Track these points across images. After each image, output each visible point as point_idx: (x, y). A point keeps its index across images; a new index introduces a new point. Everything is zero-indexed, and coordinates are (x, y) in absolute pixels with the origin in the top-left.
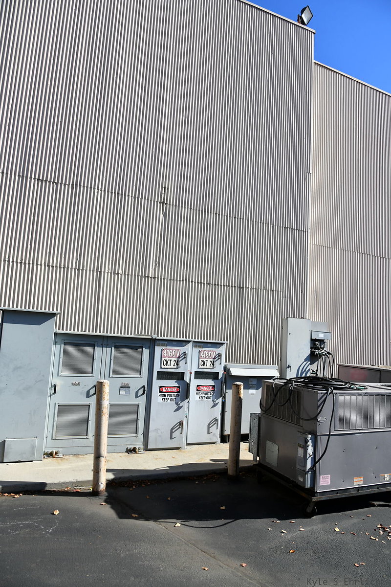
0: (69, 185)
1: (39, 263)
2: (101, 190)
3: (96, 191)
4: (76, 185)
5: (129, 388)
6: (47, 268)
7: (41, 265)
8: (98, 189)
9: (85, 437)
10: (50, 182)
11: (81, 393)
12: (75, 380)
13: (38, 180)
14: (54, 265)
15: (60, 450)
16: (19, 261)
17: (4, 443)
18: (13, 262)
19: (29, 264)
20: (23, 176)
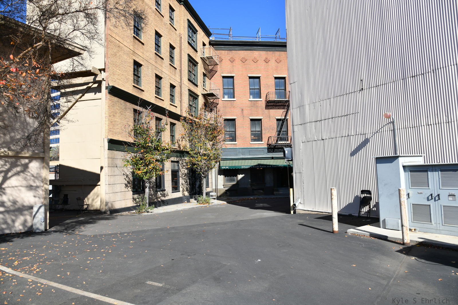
1: (422, 125)
2: (454, 65)
3: (450, 67)
5: (455, 196)
6: (428, 127)
7: (424, 126)
8: (451, 65)
9: (430, 223)
10: (419, 75)
11: (424, 198)
12: (420, 191)
13: (412, 77)
14: (432, 124)
15: (417, 228)
16: (411, 126)
17: (385, 220)
18: (408, 128)
19: (417, 127)
20: (404, 79)
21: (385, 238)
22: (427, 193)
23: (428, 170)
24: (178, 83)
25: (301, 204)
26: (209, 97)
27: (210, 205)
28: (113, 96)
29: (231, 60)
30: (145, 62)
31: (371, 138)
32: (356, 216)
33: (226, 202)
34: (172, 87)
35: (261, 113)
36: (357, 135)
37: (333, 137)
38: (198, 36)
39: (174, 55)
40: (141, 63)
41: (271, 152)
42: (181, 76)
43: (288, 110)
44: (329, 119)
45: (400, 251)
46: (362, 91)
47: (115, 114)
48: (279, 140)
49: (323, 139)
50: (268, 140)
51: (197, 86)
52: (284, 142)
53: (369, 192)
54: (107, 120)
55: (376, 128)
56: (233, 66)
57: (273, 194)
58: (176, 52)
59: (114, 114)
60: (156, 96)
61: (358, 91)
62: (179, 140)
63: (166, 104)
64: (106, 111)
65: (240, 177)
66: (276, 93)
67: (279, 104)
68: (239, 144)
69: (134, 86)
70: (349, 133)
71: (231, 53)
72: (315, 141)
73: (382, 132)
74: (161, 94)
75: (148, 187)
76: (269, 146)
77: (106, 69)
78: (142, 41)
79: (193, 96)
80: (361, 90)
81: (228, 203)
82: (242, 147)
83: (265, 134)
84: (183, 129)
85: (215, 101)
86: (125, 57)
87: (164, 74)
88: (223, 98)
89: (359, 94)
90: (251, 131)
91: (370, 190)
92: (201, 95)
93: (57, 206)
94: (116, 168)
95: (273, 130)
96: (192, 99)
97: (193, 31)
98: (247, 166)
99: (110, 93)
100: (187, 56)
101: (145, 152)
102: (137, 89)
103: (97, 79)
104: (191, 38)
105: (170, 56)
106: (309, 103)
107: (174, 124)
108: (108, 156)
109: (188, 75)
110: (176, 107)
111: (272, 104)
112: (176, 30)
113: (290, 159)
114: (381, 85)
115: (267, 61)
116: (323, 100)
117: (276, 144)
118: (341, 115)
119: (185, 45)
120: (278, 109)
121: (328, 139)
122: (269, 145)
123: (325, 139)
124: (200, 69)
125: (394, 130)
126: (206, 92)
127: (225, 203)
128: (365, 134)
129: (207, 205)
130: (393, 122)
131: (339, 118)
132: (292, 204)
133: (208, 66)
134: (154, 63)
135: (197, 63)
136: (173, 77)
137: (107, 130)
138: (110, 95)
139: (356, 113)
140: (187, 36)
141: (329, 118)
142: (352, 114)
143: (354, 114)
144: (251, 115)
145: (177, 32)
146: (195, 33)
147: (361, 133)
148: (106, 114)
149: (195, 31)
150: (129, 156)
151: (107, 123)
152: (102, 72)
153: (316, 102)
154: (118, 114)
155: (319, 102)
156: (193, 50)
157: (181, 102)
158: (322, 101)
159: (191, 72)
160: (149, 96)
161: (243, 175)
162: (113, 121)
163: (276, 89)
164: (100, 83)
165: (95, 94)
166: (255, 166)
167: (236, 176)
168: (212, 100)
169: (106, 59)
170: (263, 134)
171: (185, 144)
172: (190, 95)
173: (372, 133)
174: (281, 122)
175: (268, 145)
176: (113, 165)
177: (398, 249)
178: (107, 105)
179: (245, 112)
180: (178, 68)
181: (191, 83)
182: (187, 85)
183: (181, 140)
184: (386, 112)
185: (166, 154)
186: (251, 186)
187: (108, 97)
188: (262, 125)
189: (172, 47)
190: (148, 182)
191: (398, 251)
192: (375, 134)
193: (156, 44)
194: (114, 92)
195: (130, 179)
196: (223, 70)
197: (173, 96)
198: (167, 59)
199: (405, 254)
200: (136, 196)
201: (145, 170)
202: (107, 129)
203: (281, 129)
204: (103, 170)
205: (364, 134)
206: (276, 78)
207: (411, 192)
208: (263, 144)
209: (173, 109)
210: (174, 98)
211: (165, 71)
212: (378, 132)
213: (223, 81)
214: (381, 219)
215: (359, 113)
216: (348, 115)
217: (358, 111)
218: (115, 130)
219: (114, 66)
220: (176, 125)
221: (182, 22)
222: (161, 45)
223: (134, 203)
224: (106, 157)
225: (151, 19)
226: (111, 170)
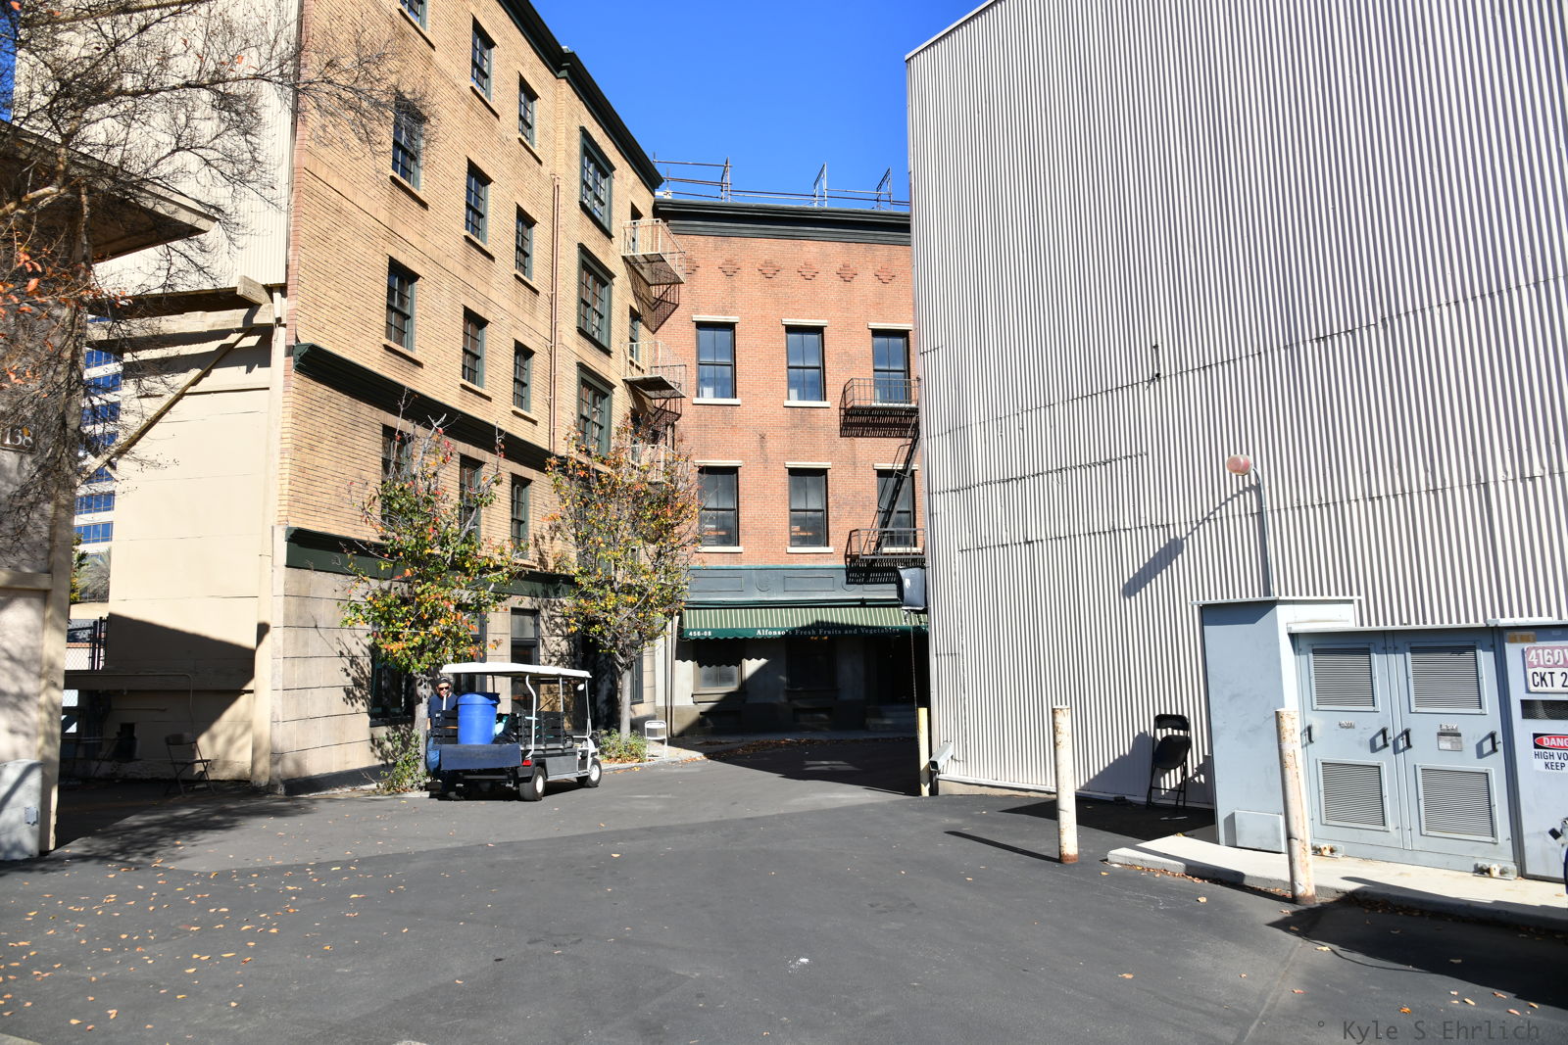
0: (1376, 325)
1: (1352, 497)
2: (1448, 304)
3: (1436, 310)
4: (1391, 317)
5: (1459, 735)
6: (1369, 503)
7: (1357, 500)
8: (1439, 305)
9: (1382, 828)
10: (1339, 334)
11: (1360, 743)
12: (1345, 719)
13: (1318, 339)
14: (1383, 493)
15: (1338, 845)
16: (1316, 503)
17: (1232, 817)
18: (1306, 506)
19: (1335, 503)
20: (1291, 345)
21: (1233, 880)
22: (1369, 724)
23: (1372, 647)
24: (541, 340)
25: (955, 760)
26: (647, 393)
27: (646, 763)
28: (311, 381)
29: (727, 268)
30: (429, 265)
31: (1187, 538)
32: (1138, 805)
33: (701, 754)
34: (523, 353)
35: (826, 449)
36: (1141, 528)
37: (1062, 535)
38: (616, 184)
39: (531, 247)
40: (416, 268)
41: (859, 583)
42: (552, 316)
43: (915, 440)
44: (1050, 475)
45: (1283, 925)
46: (1157, 383)
47: (316, 444)
48: (884, 541)
49: (1029, 540)
50: (850, 540)
51: (608, 352)
52: (900, 550)
53: (1181, 722)
54: (288, 461)
55: (1204, 504)
56: (733, 289)
57: (863, 727)
58: (539, 235)
59: (312, 443)
60: (465, 382)
61: (1143, 383)
62: (543, 538)
63: (498, 414)
64: (286, 430)
65: (751, 666)
66: (877, 384)
67: (887, 420)
68: (749, 552)
69: (387, 347)
70: (1113, 522)
71: (725, 245)
72: (1003, 545)
73: (1221, 518)
74: (482, 377)
75: (425, 700)
76: (850, 563)
77: (289, 288)
78: (420, 194)
79: (595, 387)
80: (1153, 379)
81: (710, 756)
82: (760, 565)
83: (837, 519)
84: (556, 498)
85: (672, 405)
86: (360, 246)
87: (495, 309)
88: (698, 396)
89: (1147, 392)
90: (792, 510)
91: (1186, 715)
92: (622, 384)
93: (95, 764)
94: (312, 632)
95: (864, 507)
96: (589, 396)
97: (598, 168)
98: (777, 629)
99: (299, 369)
100: (576, 250)
101: (419, 576)
102: (398, 358)
103: (258, 320)
104: (590, 189)
105: (518, 248)
106: (982, 420)
107: (528, 482)
108: (285, 590)
109: (580, 315)
110: (534, 422)
111: (864, 419)
112: (540, 162)
113: (918, 608)
114: (1216, 364)
115: (846, 276)
116: (1030, 408)
117: (874, 554)
118: (1088, 462)
119: (571, 212)
120: (884, 436)
121: (1045, 542)
122: (851, 558)
123: (1037, 541)
124: (621, 295)
125: (1260, 513)
126: (637, 376)
127: (698, 756)
128: (1168, 525)
129: (634, 765)
130: (1258, 488)
131: (1083, 470)
132: (924, 761)
133: (649, 285)
134: (459, 270)
135: (611, 276)
136: (527, 319)
137: (286, 497)
138: (301, 377)
139: (1136, 456)
140: (577, 184)
141: (1050, 469)
142: (1126, 458)
143: (1131, 457)
144: (792, 454)
145: (545, 170)
146: (605, 175)
147: (1154, 523)
148: (286, 441)
149: (605, 169)
150: (362, 590)
151: (287, 471)
152: (277, 296)
153: (1007, 414)
154: (325, 445)
155: (1016, 417)
156: (597, 232)
157: (550, 405)
158: (1025, 413)
159: (587, 305)
160: (440, 382)
161: (763, 661)
162: (307, 466)
163: (875, 370)
164: (266, 332)
165: (249, 370)
166: (803, 628)
167: (738, 663)
168: (658, 403)
169: (290, 253)
170: (830, 522)
171: (562, 552)
172: (583, 383)
173: (1191, 522)
174: (892, 481)
175: (848, 560)
176: (302, 622)
177: (1278, 917)
178: (290, 409)
179: (772, 445)
180: (545, 291)
181: (587, 344)
182: (575, 348)
183: (548, 538)
184: (1235, 453)
185: (493, 585)
186: (790, 700)
187: (293, 384)
188: (829, 490)
189: (525, 220)
190: (425, 681)
191: (1275, 925)
192: (1198, 525)
193: (468, 206)
194: (316, 364)
195: (363, 672)
196: (700, 300)
197: (524, 385)
198: (506, 259)
199: (1298, 934)
200: (382, 732)
201: (417, 639)
202: (285, 492)
203: (893, 503)
204: (267, 638)
205: (1163, 526)
206: (876, 333)
207: (1317, 722)
208: (831, 556)
209: (522, 431)
210: (529, 391)
211: (498, 297)
212: (1209, 520)
213: (698, 337)
214: (1222, 815)
215: (1147, 454)
216: (1110, 462)
217: (1144, 450)
218: (314, 498)
219: (320, 275)
220: (532, 483)
221: (562, 136)
222: (485, 209)
223: (376, 756)
224: (281, 591)
225: (456, 122)
226: (296, 637)
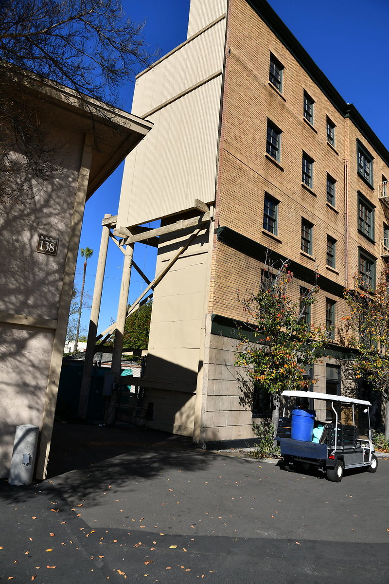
24: (340, 235)
28: (226, 246)
30: (285, 196)
34: (331, 241)
38: (375, 166)
39: (334, 192)
40: (278, 197)
42: (346, 224)
47: (228, 276)
51: (373, 243)
54: (213, 283)
58: (338, 187)
59: (226, 275)
60: (302, 252)
62: (342, 330)
63: (320, 267)
64: (213, 268)
69: (263, 233)
74: (311, 251)
75: (277, 408)
77: (217, 203)
78: (280, 164)
79: (367, 258)
84: (349, 309)
86: (251, 185)
87: (317, 219)
92: (381, 258)
94: (224, 367)
96: (364, 263)
97: (366, 158)
99: (220, 239)
100: (356, 194)
101: (274, 341)
102: (269, 238)
103: (203, 220)
104: (362, 168)
105: (328, 193)
107: (334, 302)
108: (211, 345)
109: (359, 225)
110: (337, 274)
112: (337, 154)
119: (353, 176)
124: (379, 217)
126: (388, 255)
134: (299, 200)
135: (374, 207)
136: (333, 225)
137: (212, 300)
138: (221, 243)
140: (356, 165)
145: (340, 158)
146: (369, 161)
148: (213, 273)
149: (369, 159)
150: (249, 347)
151: (213, 288)
152: (212, 208)
154: (233, 277)
156: (367, 186)
157: (345, 266)
159: (362, 220)
160: (291, 249)
162: (223, 285)
164: (205, 225)
165: (202, 245)
169: (217, 187)
171: (351, 336)
172: (362, 256)
176: (218, 361)
178: (215, 258)
180: (341, 212)
181: (363, 238)
182: (357, 239)
183: (344, 330)
187: (216, 246)
189: (331, 180)
190: (278, 397)
193: (303, 172)
194: (228, 237)
195: (249, 390)
197: (332, 256)
198: (322, 196)
200: (259, 421)
201: (273, 375)
202: (212, 298)
204: (202, 369)
209: (331, 277)
210: (334, 259)
211: (318, 213)
218: (226, 301)
219: (231, 197)
220: (337, 303)
221: (348, 143)
222: (312, 175)
223: (255, 433)
224: (208, 345)
225: (297, 134)
226: (215, 370)
